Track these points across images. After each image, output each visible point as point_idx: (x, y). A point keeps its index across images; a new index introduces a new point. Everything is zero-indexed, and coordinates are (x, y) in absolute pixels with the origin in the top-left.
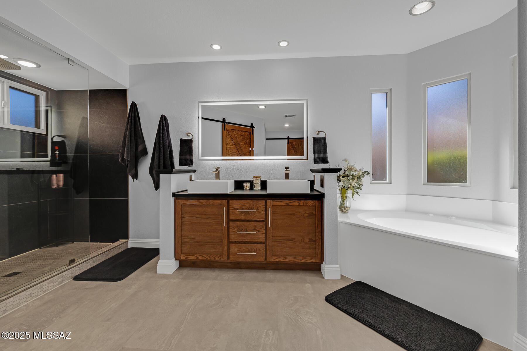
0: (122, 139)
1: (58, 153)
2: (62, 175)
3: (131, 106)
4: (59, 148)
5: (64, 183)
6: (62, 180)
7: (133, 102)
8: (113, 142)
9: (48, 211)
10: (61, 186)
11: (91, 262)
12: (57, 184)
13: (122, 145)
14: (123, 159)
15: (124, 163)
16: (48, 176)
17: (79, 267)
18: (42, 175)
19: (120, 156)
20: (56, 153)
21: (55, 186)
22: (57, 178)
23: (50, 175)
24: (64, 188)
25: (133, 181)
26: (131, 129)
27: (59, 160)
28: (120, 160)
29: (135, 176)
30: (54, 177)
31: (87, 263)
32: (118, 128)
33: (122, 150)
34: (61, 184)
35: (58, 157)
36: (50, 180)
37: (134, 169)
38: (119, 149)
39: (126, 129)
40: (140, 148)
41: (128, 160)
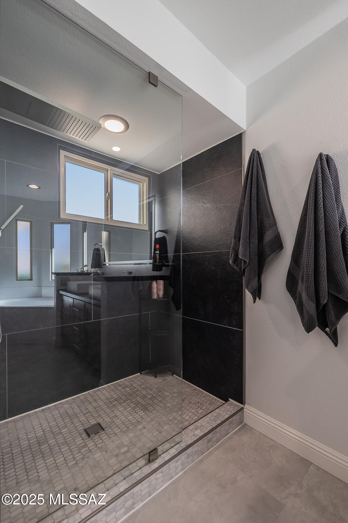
0: (234, 223)
1: (159, 253)
2: (161, 282)
3: (250, 158)
4: (160, 246)
5: (164, 292)
6: (162, 289)
7: (254, 150)
8: (220, 231)
9: (150, 326)
10: (161, 297)
11: (183, 458)
12: (157, 293)
13: (235, 234)
14: (236, 259)
15: (237, 266)
16: (147, 282)
17: (162, 472)
18: (141, 281)
19: (232, 254)
20: (157, 254)
21: (155, 297)
22: (157, 287)
23: (150, 281)
24: (164, 299)
25: (254, 302)
26: (250, 202)
27: (159, 262)
28: (231, 262)
29: (257, 293)
30: (154, 284)
31: (176, 462)
32: (227, 206)
33: (235, 243)
34: (161, 293)
35: (159, 258)
36: (150, 288)
37: (257, 278)
38: (229, 242)
39: (242, 204)
40: (268, 236)
41: (245, 262)
